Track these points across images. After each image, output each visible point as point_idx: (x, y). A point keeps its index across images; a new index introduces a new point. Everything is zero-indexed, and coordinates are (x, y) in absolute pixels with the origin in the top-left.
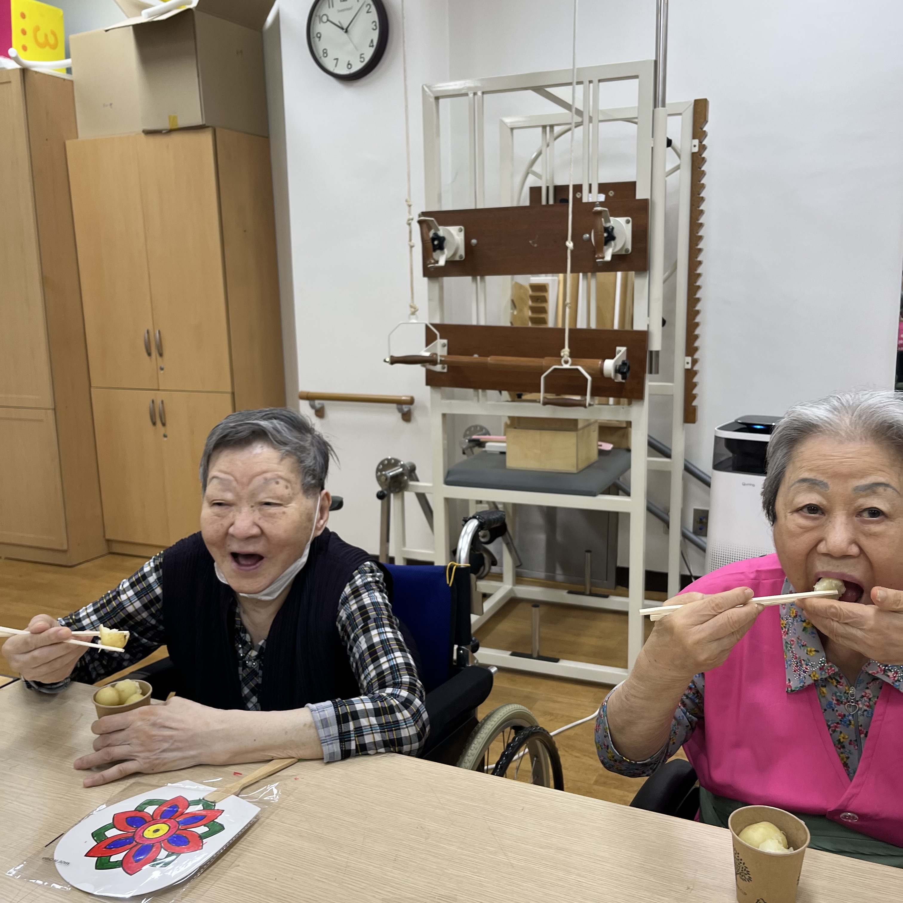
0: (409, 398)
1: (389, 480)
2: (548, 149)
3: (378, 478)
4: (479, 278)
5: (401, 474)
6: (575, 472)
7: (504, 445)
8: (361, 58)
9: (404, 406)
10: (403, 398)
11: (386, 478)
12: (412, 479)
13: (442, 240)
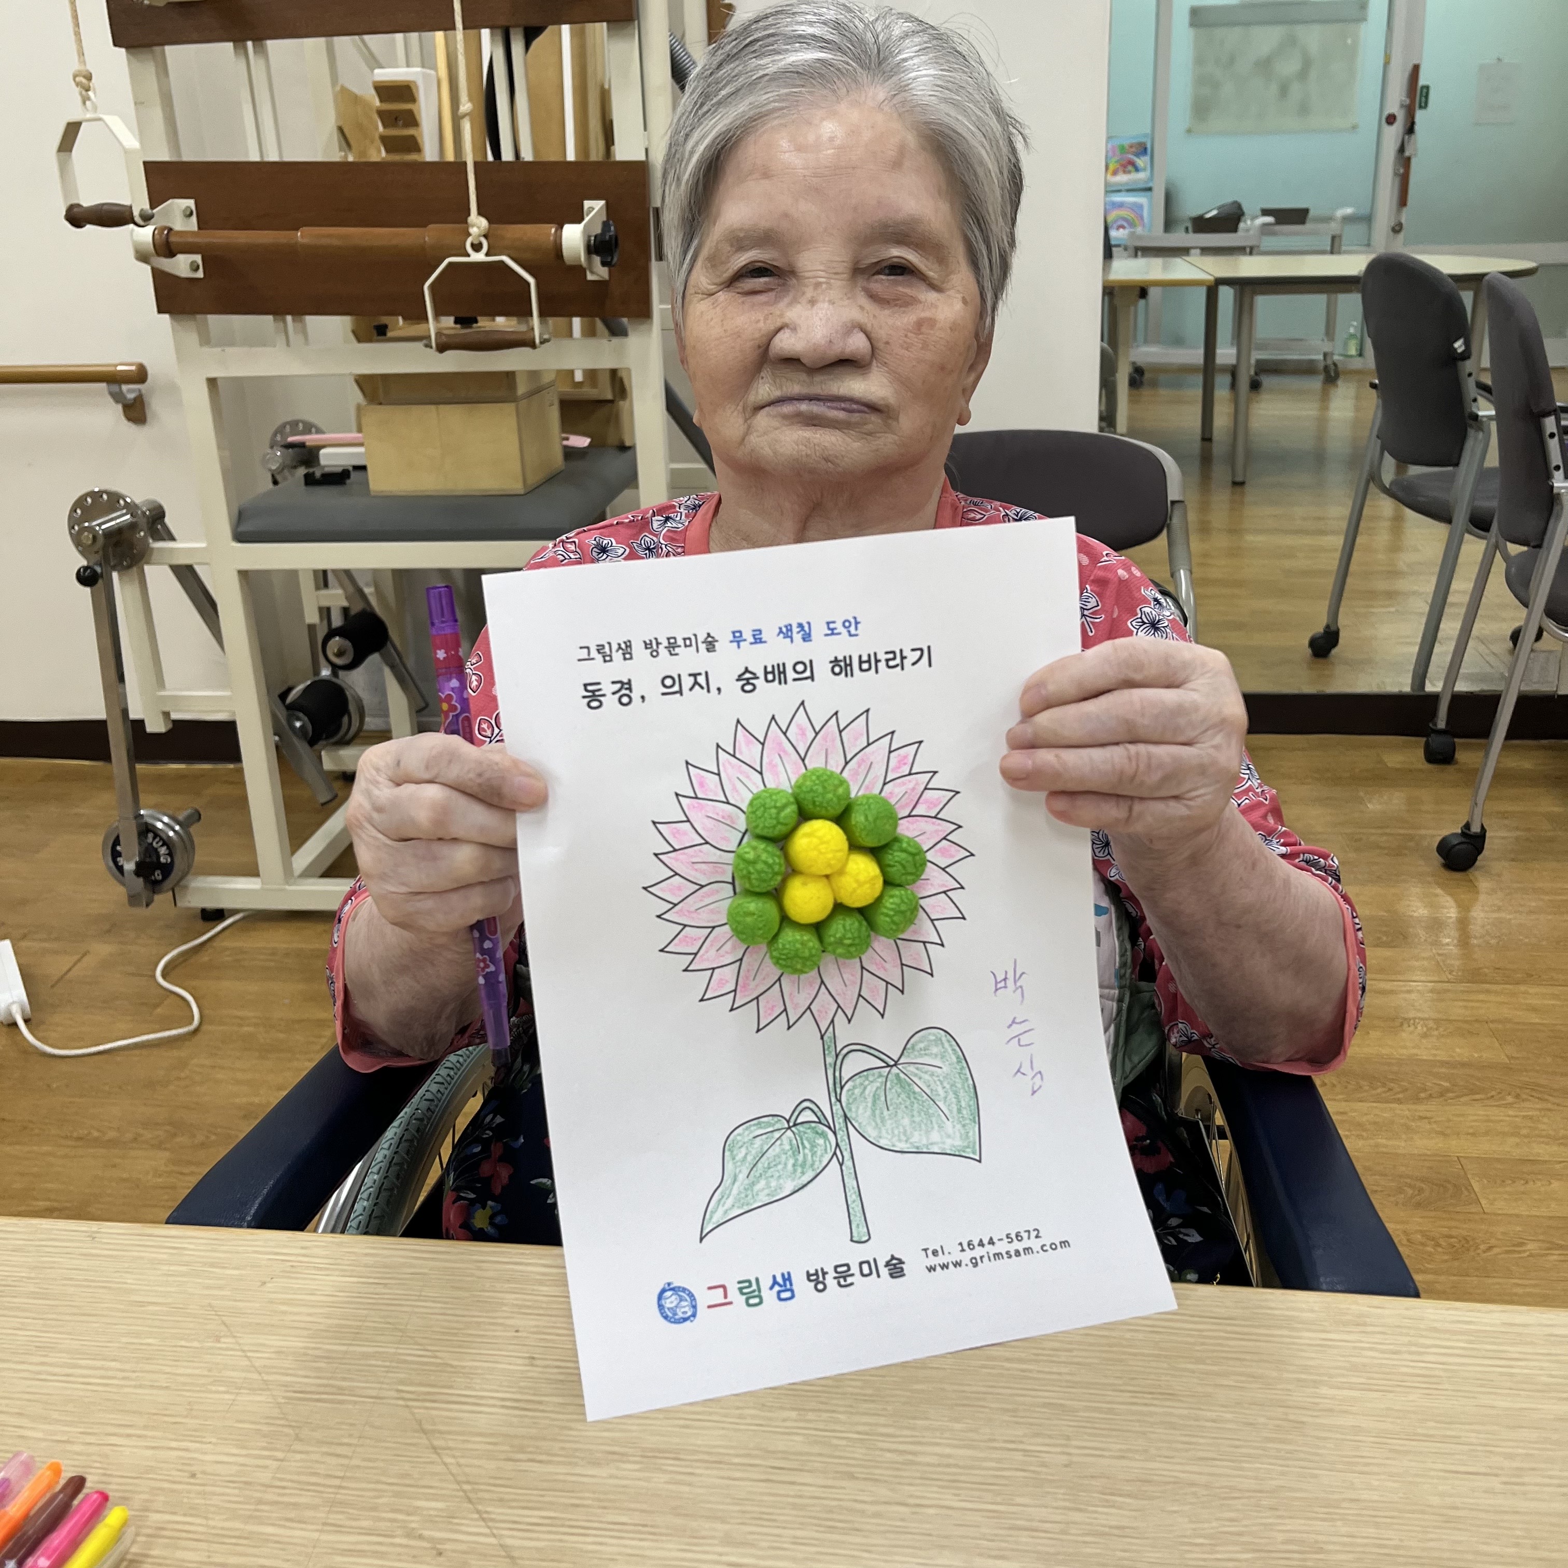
0: (133, 369)
1: (101, 541)
3: (77, 541)
4: (250, 44)
5: (132, 527)
6: (522, 492)
7: (361, 450)
9: (125, 387)
10: (120, 368)
11: (95, 538)
12: (158, 537)
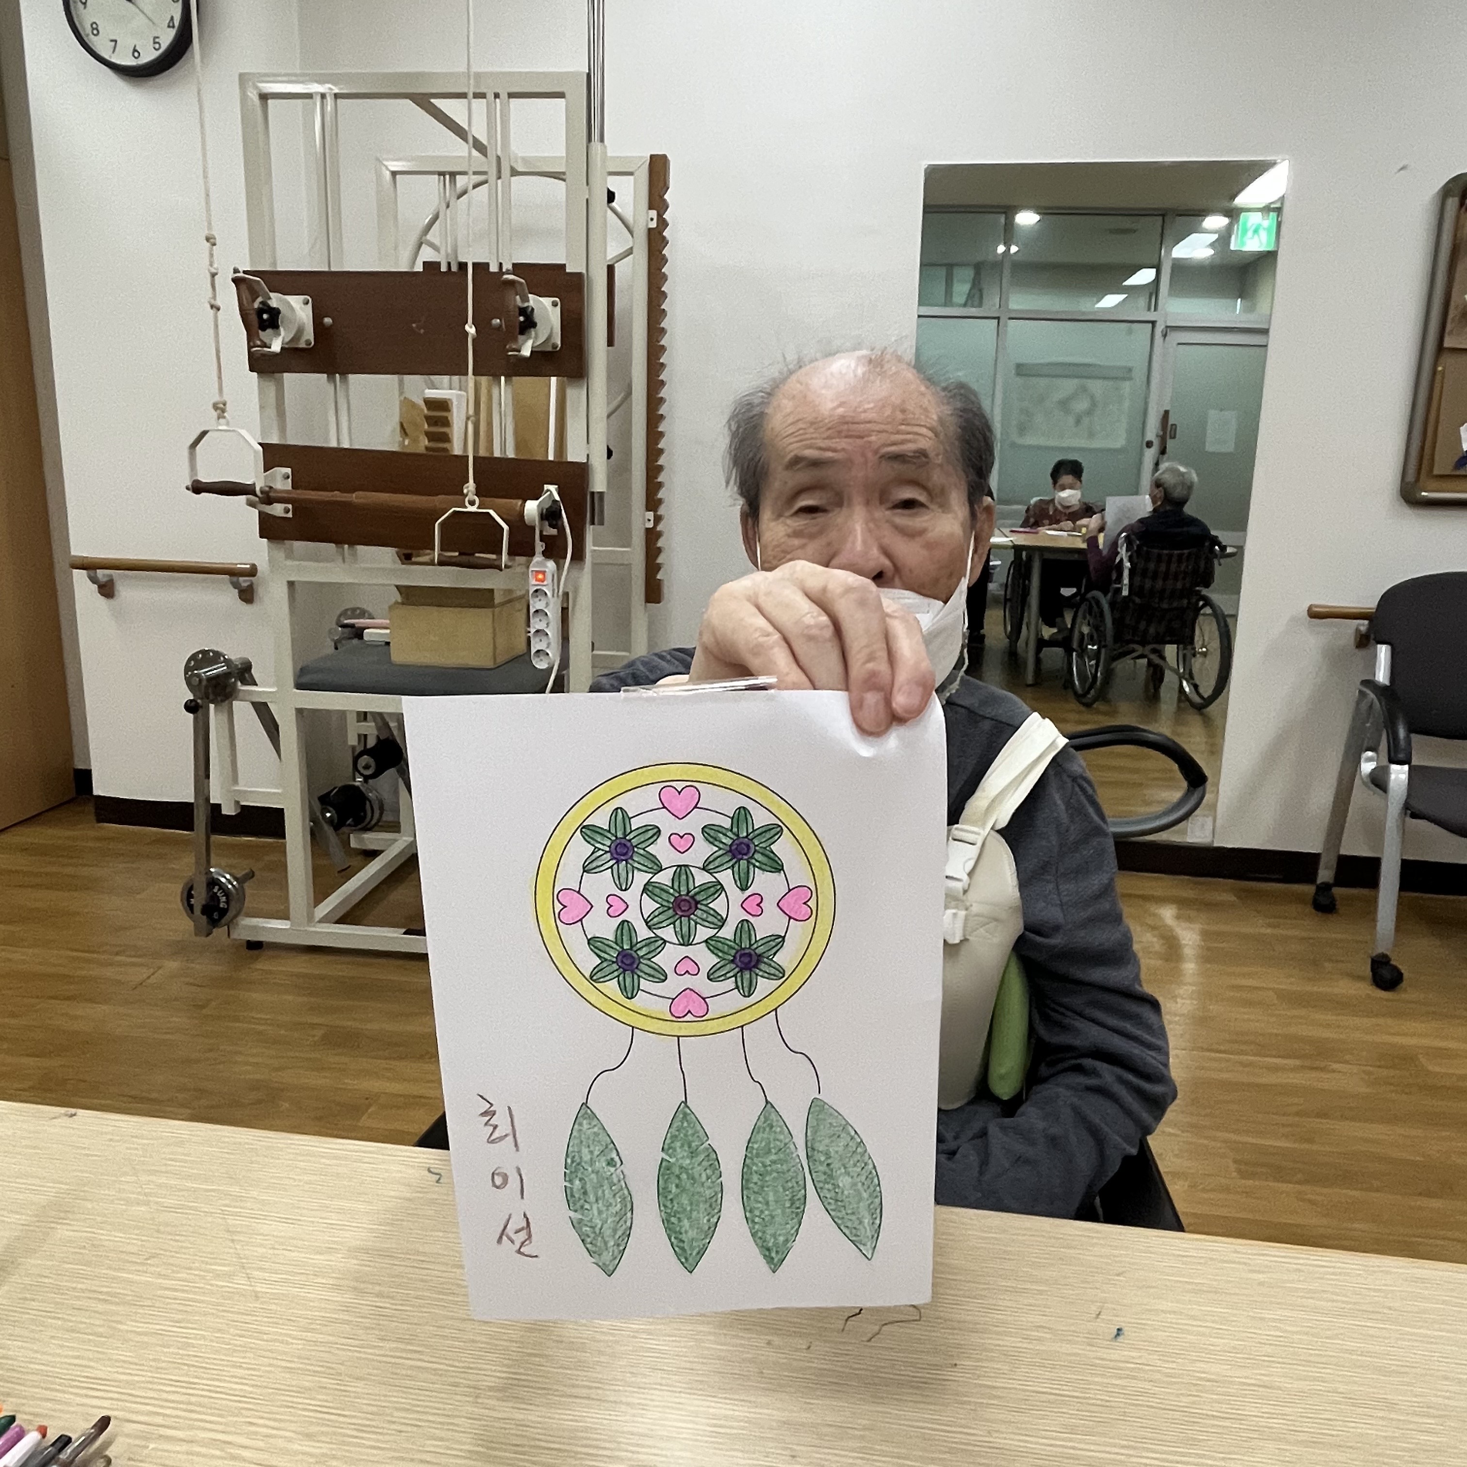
0: (249, 567)
1: (204, 683)
2: (449, 210)
3: (189, 681)
4: (337, 376)
6: (492, 667)
8: (154, 42)
9: (241, 579)
10: (239, 566)
11: (200, 681)
12: (245, 682)
13: (275, 313)
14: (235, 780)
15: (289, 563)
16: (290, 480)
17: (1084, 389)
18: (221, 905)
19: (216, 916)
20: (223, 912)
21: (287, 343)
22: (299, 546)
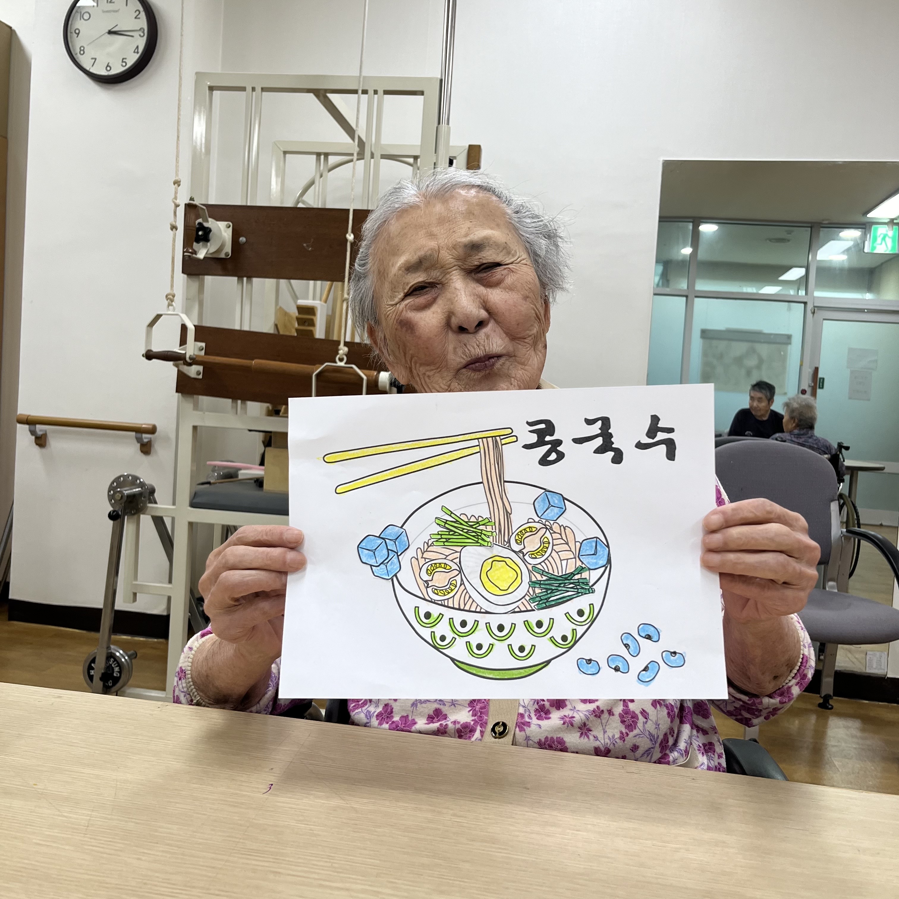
0: (151, 427)
1: (124, 499)
2: (322, 178)
3: (111, 498)
4: (245, 279)
5: (140, 494)
8: (123, 62)
9: (144, 436)
10: (144, 426)
11: (122, 496)
13: (207, 231)
14: (136, 578)
15: (195, 412)
16: (203, 351)
17: (753, 351)
18: (115, 675)
19: (110, 683)
20: (116, 680)
21: (211, 254)
22: (205, 400)
